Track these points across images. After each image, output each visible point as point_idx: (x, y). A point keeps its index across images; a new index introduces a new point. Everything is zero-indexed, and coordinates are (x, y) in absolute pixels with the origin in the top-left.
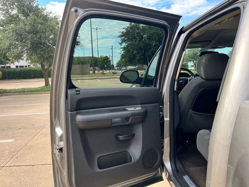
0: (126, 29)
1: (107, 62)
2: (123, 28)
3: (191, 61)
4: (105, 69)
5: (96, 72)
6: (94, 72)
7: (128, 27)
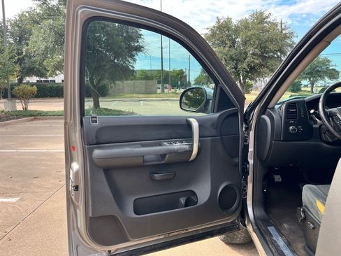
0: (212, 30)
1: (181, 78)
2: (207, 29)
3: (306, 78)
4: (178, 87)
5: (166, 90)
6: (163, 91)
7: (214, 27)
